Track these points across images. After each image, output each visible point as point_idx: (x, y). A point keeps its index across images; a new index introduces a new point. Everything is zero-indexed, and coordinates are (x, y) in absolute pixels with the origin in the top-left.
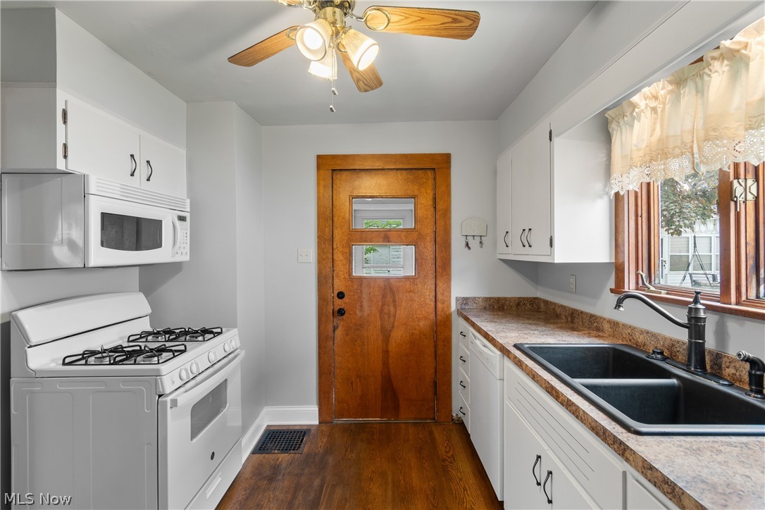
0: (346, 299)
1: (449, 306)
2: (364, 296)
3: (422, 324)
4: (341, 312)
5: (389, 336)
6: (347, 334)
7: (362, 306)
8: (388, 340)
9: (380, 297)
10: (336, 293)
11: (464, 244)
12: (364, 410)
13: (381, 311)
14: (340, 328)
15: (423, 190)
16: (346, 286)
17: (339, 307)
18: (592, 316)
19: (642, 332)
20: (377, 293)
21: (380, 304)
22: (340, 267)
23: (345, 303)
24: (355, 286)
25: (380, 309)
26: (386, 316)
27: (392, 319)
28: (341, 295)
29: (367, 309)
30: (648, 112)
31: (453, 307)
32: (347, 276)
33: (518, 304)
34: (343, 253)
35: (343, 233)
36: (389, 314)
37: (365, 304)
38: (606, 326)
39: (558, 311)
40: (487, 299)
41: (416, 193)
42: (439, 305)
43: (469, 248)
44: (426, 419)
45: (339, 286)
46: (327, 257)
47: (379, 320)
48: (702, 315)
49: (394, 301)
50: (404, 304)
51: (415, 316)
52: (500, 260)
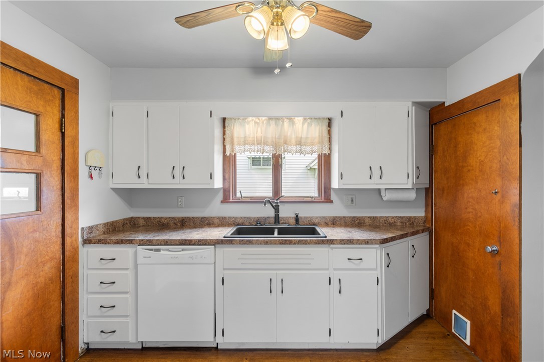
1: (76, 239)
11: (88, 173)
15: (47, 109)
18: (203, 218)
30: (253, 123)
31: (80, 239)
39: (165, 222)
40: (106, 224)
41: (41, 109)
43: (92, 178)
51: (40, 260)
52: (113, 189)
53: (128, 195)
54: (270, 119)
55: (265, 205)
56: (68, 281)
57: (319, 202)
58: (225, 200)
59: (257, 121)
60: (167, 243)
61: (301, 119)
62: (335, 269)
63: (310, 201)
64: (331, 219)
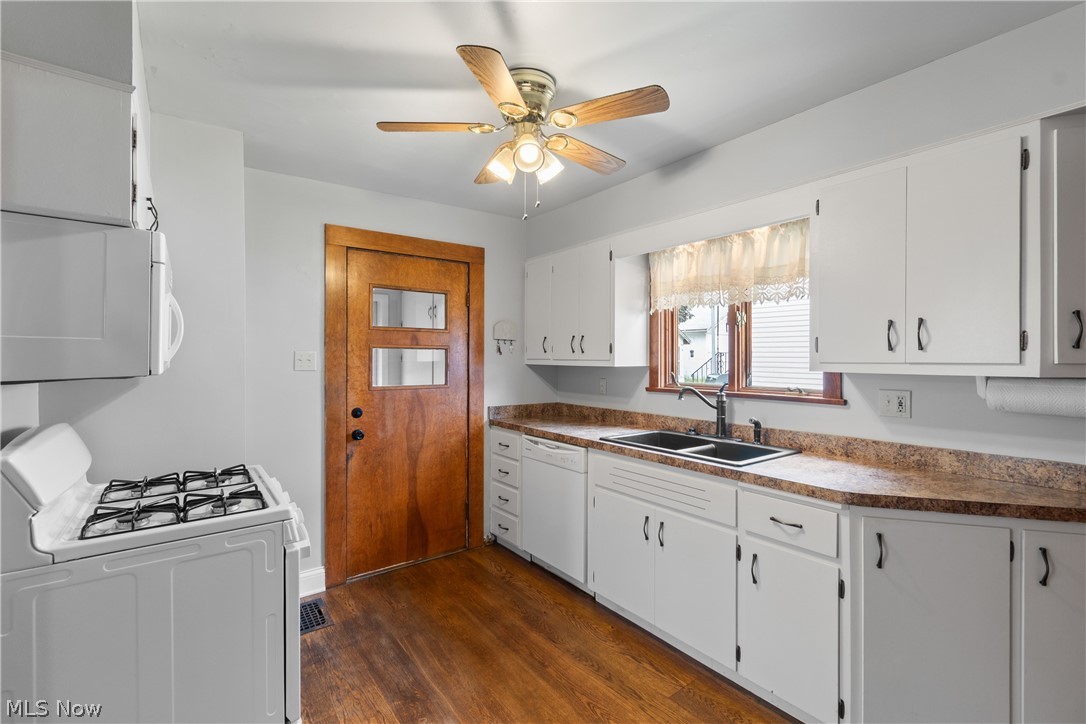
0: (363, 418)
1: (482, 418)
2: (387, 412)
3: (453, 440)
4: (356, 436)
5: (417, 459)
6: (365, 463)
7: (384, 425)
8: (416, 464)
9: (407, 412)
10: (350, 411)
11: (495, 348)
12: (386, 556)
13: (408, 430)
14: (355, 456)
15: (455, 286)
16: (364, 401)
17: (354, 429)
18: (625, 412)
19: (674, 419)
20: (403, 407)
21: (407, 420)
22: (356, 376)
23: (362, 423)
24: (376, 401)
25: (405, 426)
26: (414, 435)
27: (420, 438)
28: (357, 413)
29: (392, 427)
30: (685, 255)
31: (486, 419)
32: (365, 387)
33: (543, 411)
34: (360, 358)
35: (361, 331)
36: (417, 432)
37: (389, 423)
38: (641, 419)
39: (586, 413)
40: (517, 407)
41: (449, 288)
42: (472, 417)
43: (501, 353)
44: (457, 549)
45: (354, 401)
46: (339, 364)
47: (405, 440)
48: (725, 399)
49: (423, 416)
50: (434, 419)
51: (446, 432)
52: (528, 366)
53: (551, 374)
54: (711, 242)
55: (680, 397)
56: (473, 459)
57: (819, 402)
58: (652, 388)
59: (691, 250)
60: (544, 435)
61: (766, 230)
62: (749, 533)
63: (798, 398)
64: (840, 443)
